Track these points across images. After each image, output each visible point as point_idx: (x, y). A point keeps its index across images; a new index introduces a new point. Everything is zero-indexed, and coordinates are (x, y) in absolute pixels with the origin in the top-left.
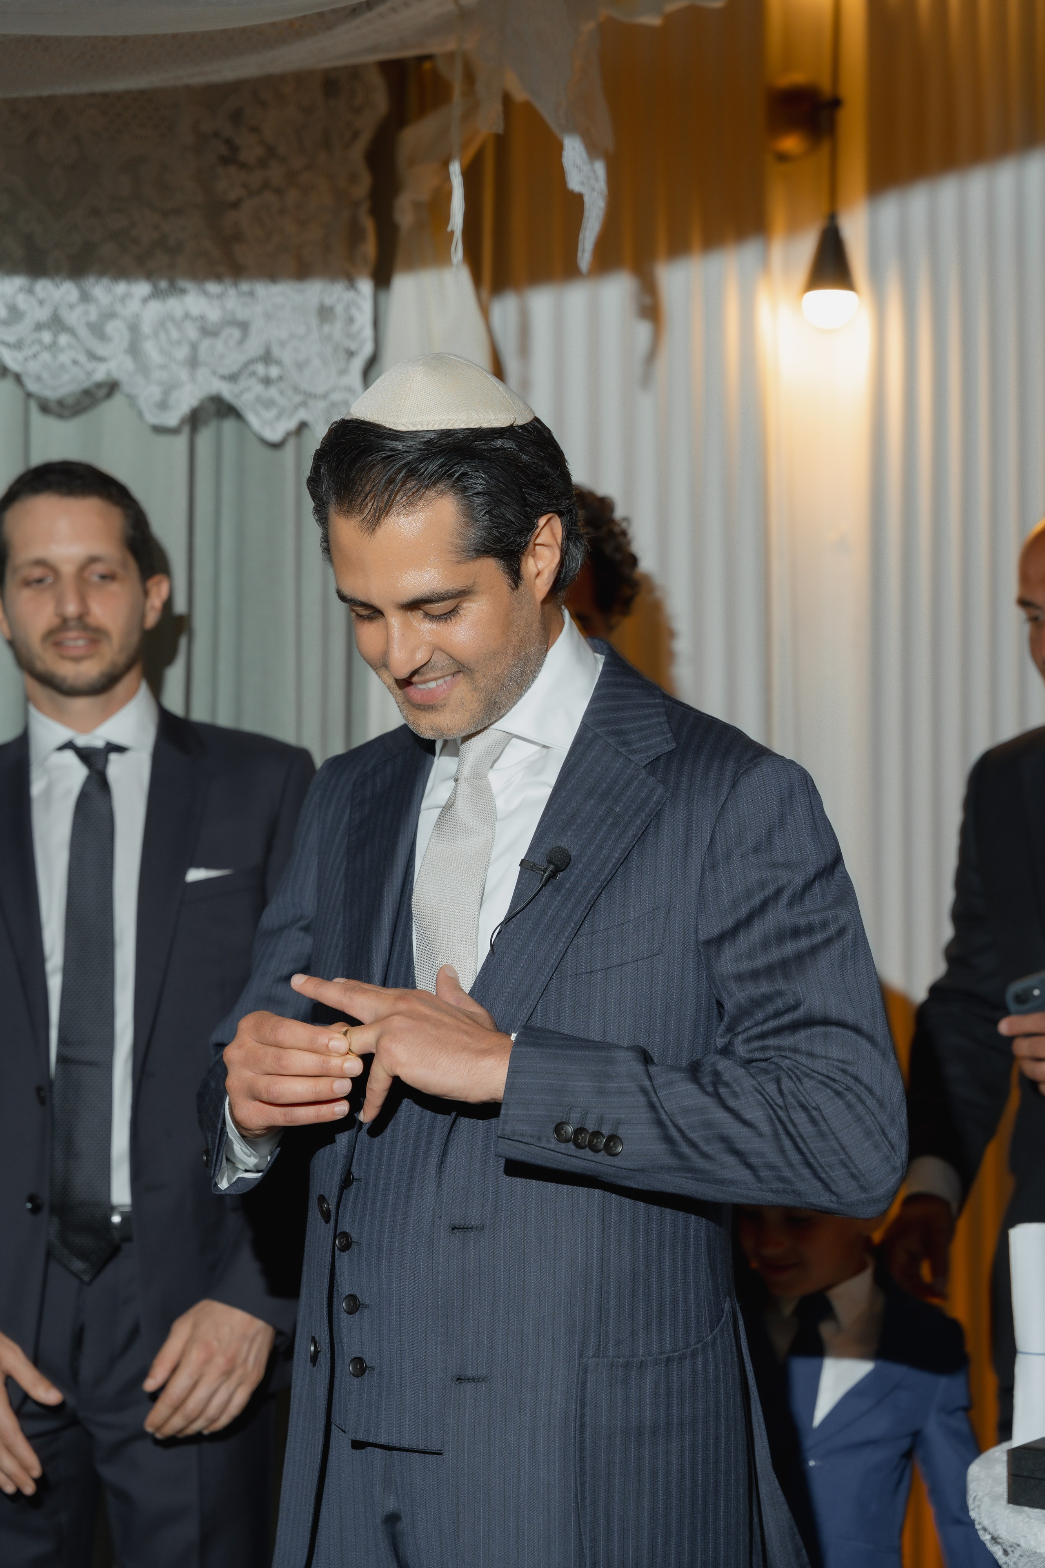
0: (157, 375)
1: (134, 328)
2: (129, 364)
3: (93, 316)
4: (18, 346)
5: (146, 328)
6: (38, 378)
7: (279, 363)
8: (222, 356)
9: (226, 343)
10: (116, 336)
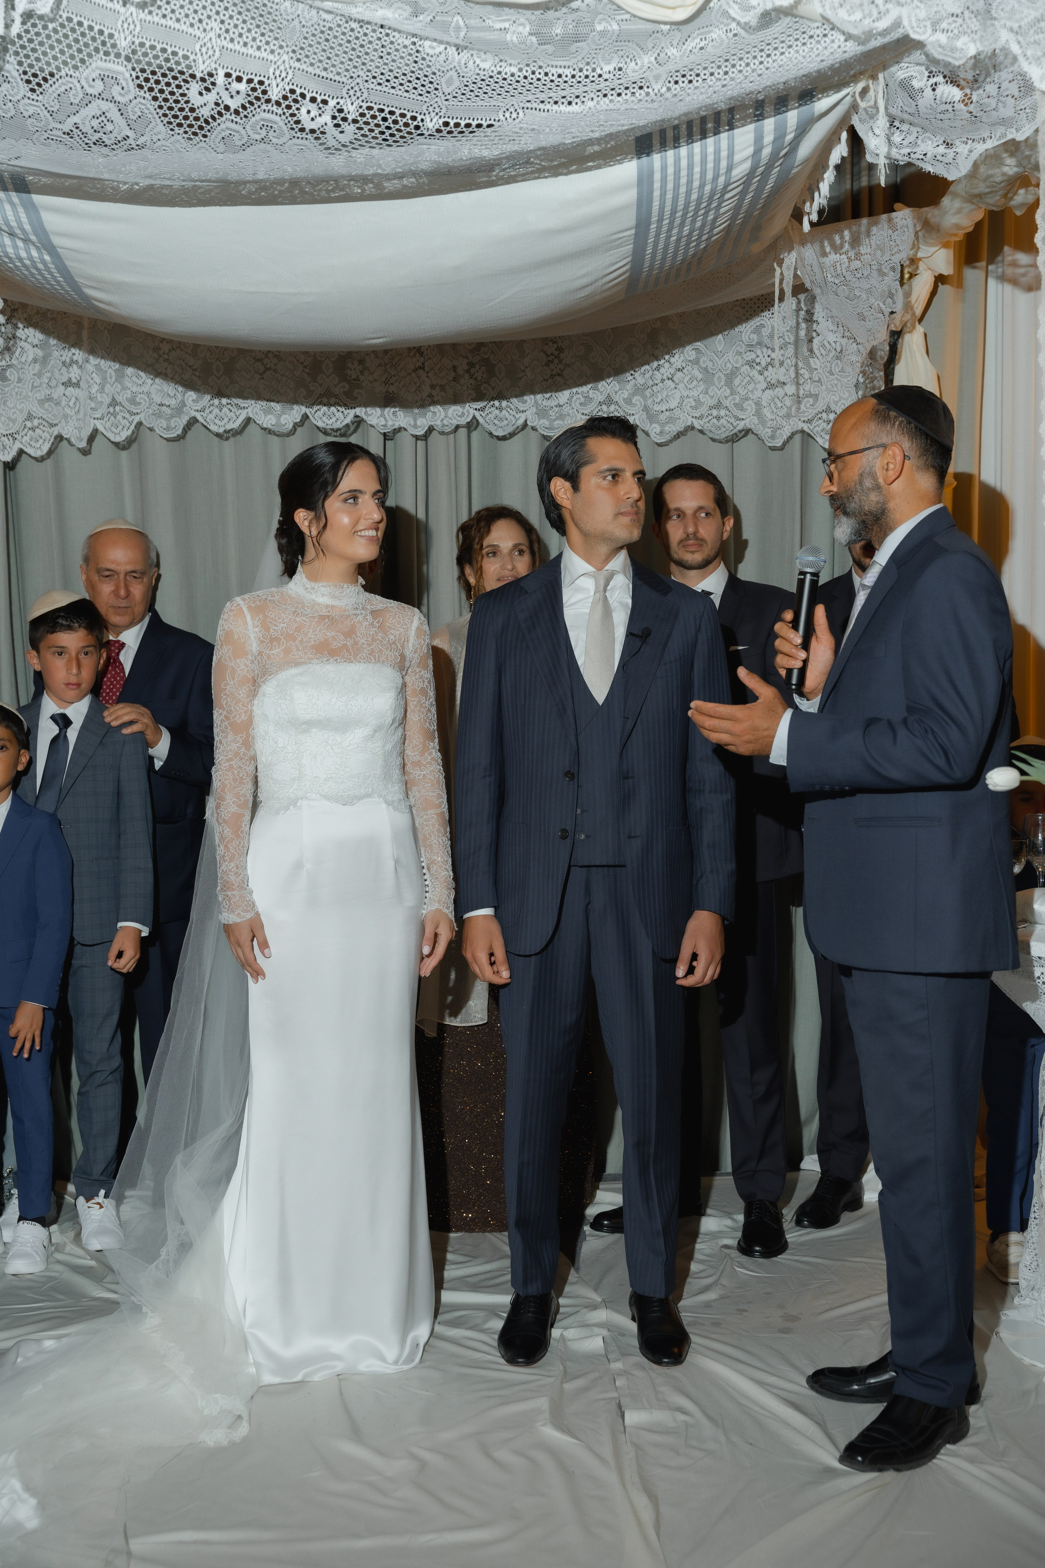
0: (769, 424)
1: (758, 404)
2: (756, 420)
3: (737, 402)
4: (701, 417)
5: (764, 403)
6: (711, 431)
8: (804, 412)
9: (805, 406)
10: (749, 408)
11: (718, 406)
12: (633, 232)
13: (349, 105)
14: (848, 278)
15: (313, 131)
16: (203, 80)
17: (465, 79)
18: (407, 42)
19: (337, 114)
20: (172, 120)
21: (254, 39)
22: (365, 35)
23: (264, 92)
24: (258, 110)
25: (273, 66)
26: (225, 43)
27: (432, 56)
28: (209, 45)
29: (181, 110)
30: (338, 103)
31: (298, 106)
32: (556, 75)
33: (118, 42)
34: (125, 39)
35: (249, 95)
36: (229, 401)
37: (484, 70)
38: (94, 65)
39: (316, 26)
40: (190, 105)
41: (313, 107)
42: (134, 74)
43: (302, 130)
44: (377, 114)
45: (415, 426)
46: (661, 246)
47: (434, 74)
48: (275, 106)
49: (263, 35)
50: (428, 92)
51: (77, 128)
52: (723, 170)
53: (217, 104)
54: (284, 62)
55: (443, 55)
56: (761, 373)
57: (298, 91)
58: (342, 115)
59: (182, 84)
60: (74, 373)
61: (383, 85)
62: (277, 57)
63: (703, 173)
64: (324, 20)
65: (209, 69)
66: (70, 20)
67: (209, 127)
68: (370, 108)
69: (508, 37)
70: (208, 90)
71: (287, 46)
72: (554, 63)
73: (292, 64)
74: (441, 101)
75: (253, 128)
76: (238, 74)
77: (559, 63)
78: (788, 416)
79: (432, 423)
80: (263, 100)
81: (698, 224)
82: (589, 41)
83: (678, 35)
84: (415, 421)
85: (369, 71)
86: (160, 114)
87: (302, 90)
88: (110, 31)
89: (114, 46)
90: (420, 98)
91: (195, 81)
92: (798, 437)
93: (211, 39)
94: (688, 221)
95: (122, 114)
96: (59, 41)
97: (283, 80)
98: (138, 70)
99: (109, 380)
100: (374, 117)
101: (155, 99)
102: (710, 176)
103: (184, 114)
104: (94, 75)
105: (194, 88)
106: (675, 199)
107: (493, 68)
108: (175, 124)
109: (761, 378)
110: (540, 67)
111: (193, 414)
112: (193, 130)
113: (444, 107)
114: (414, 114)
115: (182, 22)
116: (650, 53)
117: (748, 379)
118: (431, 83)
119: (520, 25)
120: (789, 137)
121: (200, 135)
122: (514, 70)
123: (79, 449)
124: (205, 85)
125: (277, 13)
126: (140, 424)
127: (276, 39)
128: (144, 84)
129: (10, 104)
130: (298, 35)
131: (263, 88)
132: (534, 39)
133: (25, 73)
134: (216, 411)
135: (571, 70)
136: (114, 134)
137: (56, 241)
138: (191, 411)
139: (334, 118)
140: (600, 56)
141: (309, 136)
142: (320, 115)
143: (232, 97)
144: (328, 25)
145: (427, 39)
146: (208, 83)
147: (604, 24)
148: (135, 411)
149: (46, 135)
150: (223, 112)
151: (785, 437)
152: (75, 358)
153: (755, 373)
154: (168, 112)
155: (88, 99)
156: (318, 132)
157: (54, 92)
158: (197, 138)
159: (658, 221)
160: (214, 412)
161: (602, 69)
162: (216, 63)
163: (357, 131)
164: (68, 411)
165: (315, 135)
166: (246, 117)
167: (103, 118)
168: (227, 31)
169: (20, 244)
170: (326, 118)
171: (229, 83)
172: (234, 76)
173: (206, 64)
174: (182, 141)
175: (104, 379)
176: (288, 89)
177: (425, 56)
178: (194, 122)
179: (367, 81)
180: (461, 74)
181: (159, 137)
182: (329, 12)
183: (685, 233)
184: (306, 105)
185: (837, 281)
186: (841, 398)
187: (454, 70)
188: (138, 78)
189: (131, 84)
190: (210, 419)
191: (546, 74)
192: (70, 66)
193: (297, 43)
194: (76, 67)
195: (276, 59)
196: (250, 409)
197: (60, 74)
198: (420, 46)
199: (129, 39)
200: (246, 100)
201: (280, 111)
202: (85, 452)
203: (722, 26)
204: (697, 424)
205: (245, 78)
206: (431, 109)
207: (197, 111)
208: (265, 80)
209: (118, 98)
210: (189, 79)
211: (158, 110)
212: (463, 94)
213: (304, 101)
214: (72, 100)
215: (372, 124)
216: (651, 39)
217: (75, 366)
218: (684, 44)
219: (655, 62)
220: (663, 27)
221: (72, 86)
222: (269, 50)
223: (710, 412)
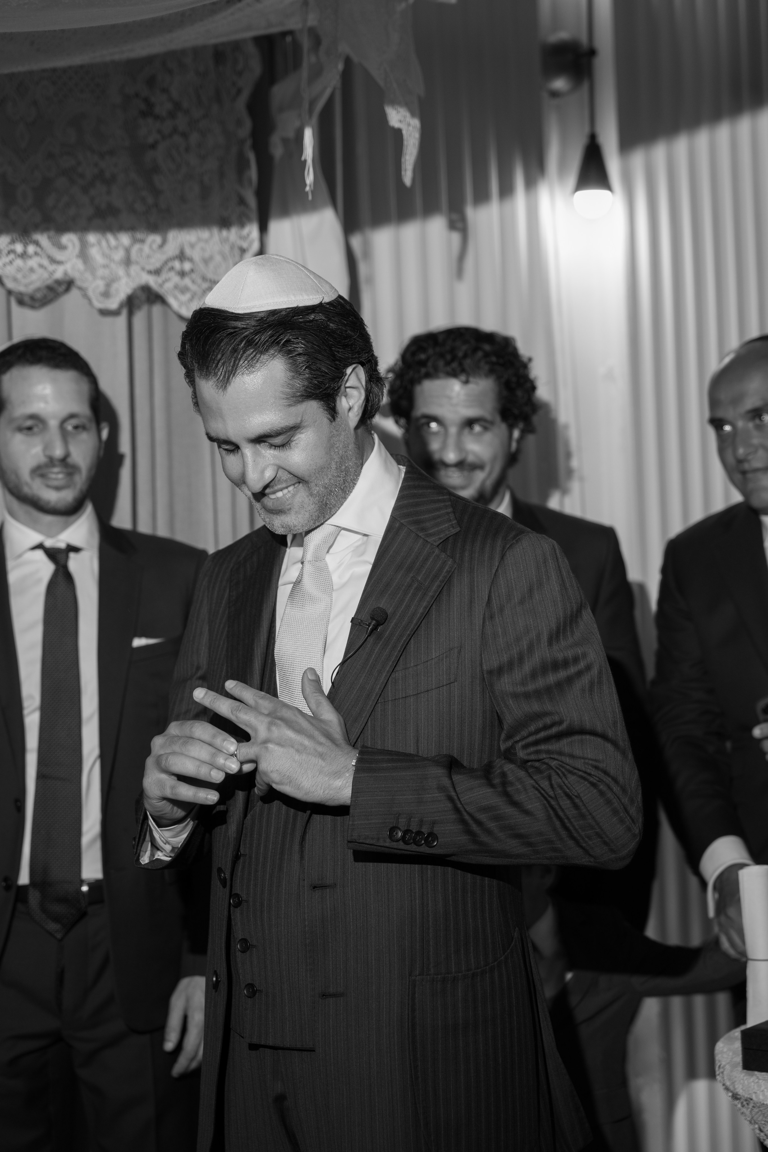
0: (101, 272)
6: (14, 279)
8: (149, 257)
9: (151, 247)
10: (70, 246)
11: (25, 238)
56: (85, 190)
78: (128, 261)
109: (85, 199)
117: (65, 198)
151: (124, 295)
153: (76, 190)
186: (199, 239)
223: (12, 247)
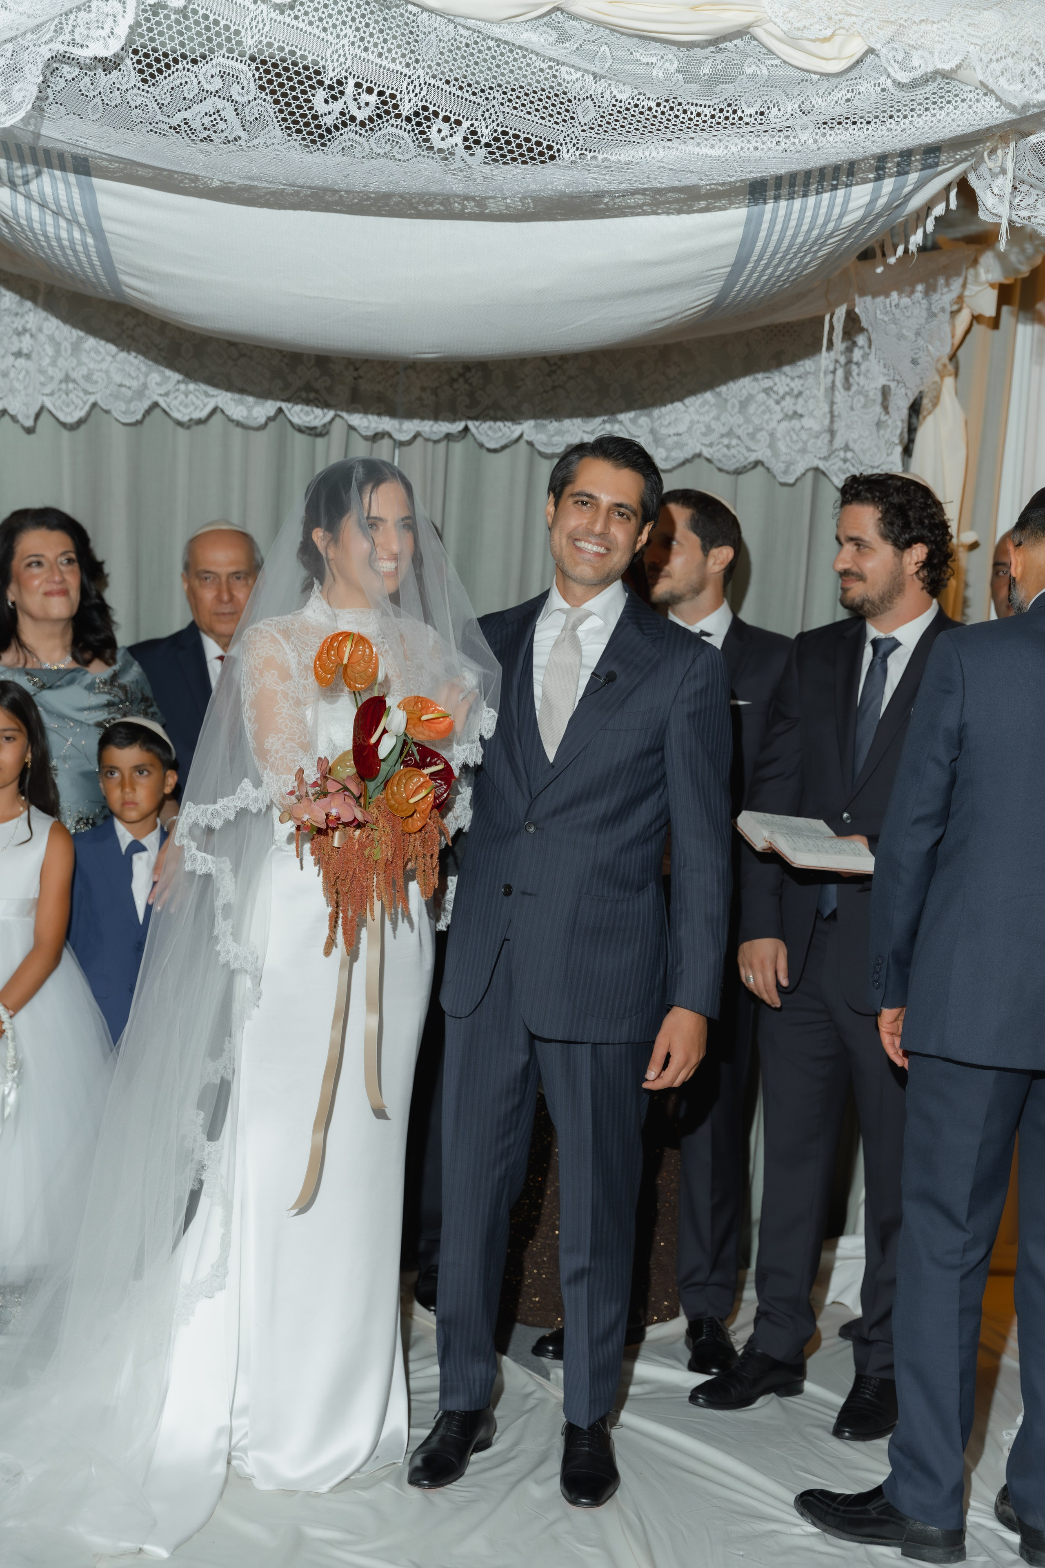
0: (783, 458)
1: (772, 435)
2: (769, 453)
3: (751, 430)
4: (711, 445)
5: (779, 435)
6: (720, 461)
7: (852, 450)
8: (820, 448)
9: (822, 441)
10: (762, 439)
11: (730, 434)
12: (729, 269)
13: (484, 127)
14: (897, 316)
15: (441, 151)
16: (331, 87)
17: (601, 110)
18: (544, 66)
19: (470, 136)
20: (292, 125)
21: (390, 50)
22: (502, 54)
23: (396, 106)
24: (386, 124)
25: (407, 80)
26: (358, 51)
27: (568, 83)
28: (341, 52)
29: (303, 116)
30: (472, 125)
31: (429, 123)
32: (695, 114)
33: (244, 40)
34: (252, 37)
35: (379, 108)
36: (197, 387)
37: (621, 101)
38: (214, 61)
39: (452, 41)
40: (313, 112)
41: (445, 127)
42: (257, 74)
43: (431, 148)
44: (512, 139)
45: (400, 431)
46: (750, 284)
47: (570, 101)
48: (404, 122)
49: (399, 46)
50: (564, 121)
51: (186, 123)
52: (834, 217)
53: (342, 114)
54: (419, 77)
55: (580, 82)
56: (778, 402)
57: (431, 109)
58: (475, 137)
59: (308, 89)
60: (26, 343)
61: (519, 110)
62: (412, 71)
63: (815, 217)
64: (461, 36)
65: (338, 77)
66: (195, 12)
67: (330, 137)
68: (505, 133)
69: (655, 72)
70: (335, 98)
71: (423, 60)
72: (695, 102)
73: (427, 80)
74: (577, 130)
75: (377, 141)
76: (369, 84)
77: (699, 102)
78: (803, 451)
79: (420, 429)
80: (392, 115)
81: (793, 265)
82: (736, 83)
83: (825, 84)
84: (401, 424)
85: (505, 93)
86: (280, 118)
87: (436, 108)
88: (236, 27)
89: (239, 43)
90: (556, 126)
91: (322, 88)
92: (810, 475)
93: (343, 46)
94: (785, 262)
95: (238, 114)
96: (180, 33)
97: (416, 95)
98: (262, 70)
99: (63, 352)
100: (508, 143)
101: (276, 102)
102: (820, 221)
103: (305, 120)
104: (213, 72)
105: (321, 94)
106: (780, 241)
107: (630, 100)
108: (293, 130)
109: (777, 408)
110: (680, 104)
111: (156, 398)
112: (312, 137)
113: (581, 139)
114: (550, 143)
115: (315, 25)
116: (795, 100)
117: (763, 408)
118: (567, 111)
119: (668, 61)
120: (907, 189)
121: (319, 144)
122: (652, 104)
123: (23, 427)
124: (333, 93)
125: (414, 24)
126: (94, 405)
127: (413, 52)
128: (266, 85)
129: (117, 93)
130: (434, 49)
131: (394, 102)
132: (680, 76)
133: (139, 62)
134: (182, 397)
135: (711, 109)
136: (226, 133)
137: (107, 225)
138: (154, 394)
139: (466, 139)
140: (743, 99)
141: (436, 156)
142: (451, 135)
143: (359, 108)
144: (464, 41)
145: (564, 64)
146: (336, 91)
147: (753, 67)
148: (91, 390)
149: (150, 127)
150: (348, 122)
151: (798, 474)
152: (28, 326)
153: (771, 402)
154: (288, 117)
155: (204, 95)
156: (447, 152)
157: (167, 84)
158: (315, 146)
159: (757, 260)
160: (179, 399)
161: (743, 112)
162: (346, 71)
163: (488, 155)
164: (17, 385)
165: (443, 155)
166: (372, 129)
167: (216, 116)
168: (362, 39)
169: (63, 223)
170: (458, 139)
171: (359, 94)
172: (365, 87)
173: (336, 72)
174: (298, 147)
175: (58, 351)
176: (420, 105)
177: (561, 81)
178: (314, 130)
179: (502, 104)
180: (598, 104)
181: (274, 141)
182: (469, 29)
183: (778, 273)
184: (438, 123)
185: (886, 319)
186: (861, 436)
187: (590, 99)
188: (260, 78)
189: (253, 84)
190: (174, 406)
191: (685, 112)
192: (189, 59)
193: (433, 58)
194: (195, 61)
195: (410, 73)
196: (219, 399)
197: (177, 67)
198: (557, 71)
199: (256, 38)
200: (374, 113)
201: (409, 127)
202: (30, 431)
203: (871, 79)
204: (706, 452)
205: (376, 90)
206: (568, 140)
207: (320, 119)
208: (397, 94)
209: (236, 97)
210: (316, 86)
211: (278, 114)
212: (600, 126)
213: (436, 120)
214: (186, 95)
215: (505, 150)
216: (798, 86)
217: (28, 336)
218: (830, 94)
219: (798, 110)
220: (812, 75)
221: (188, 80)
222: (404, 63)
223: (721, 440)
